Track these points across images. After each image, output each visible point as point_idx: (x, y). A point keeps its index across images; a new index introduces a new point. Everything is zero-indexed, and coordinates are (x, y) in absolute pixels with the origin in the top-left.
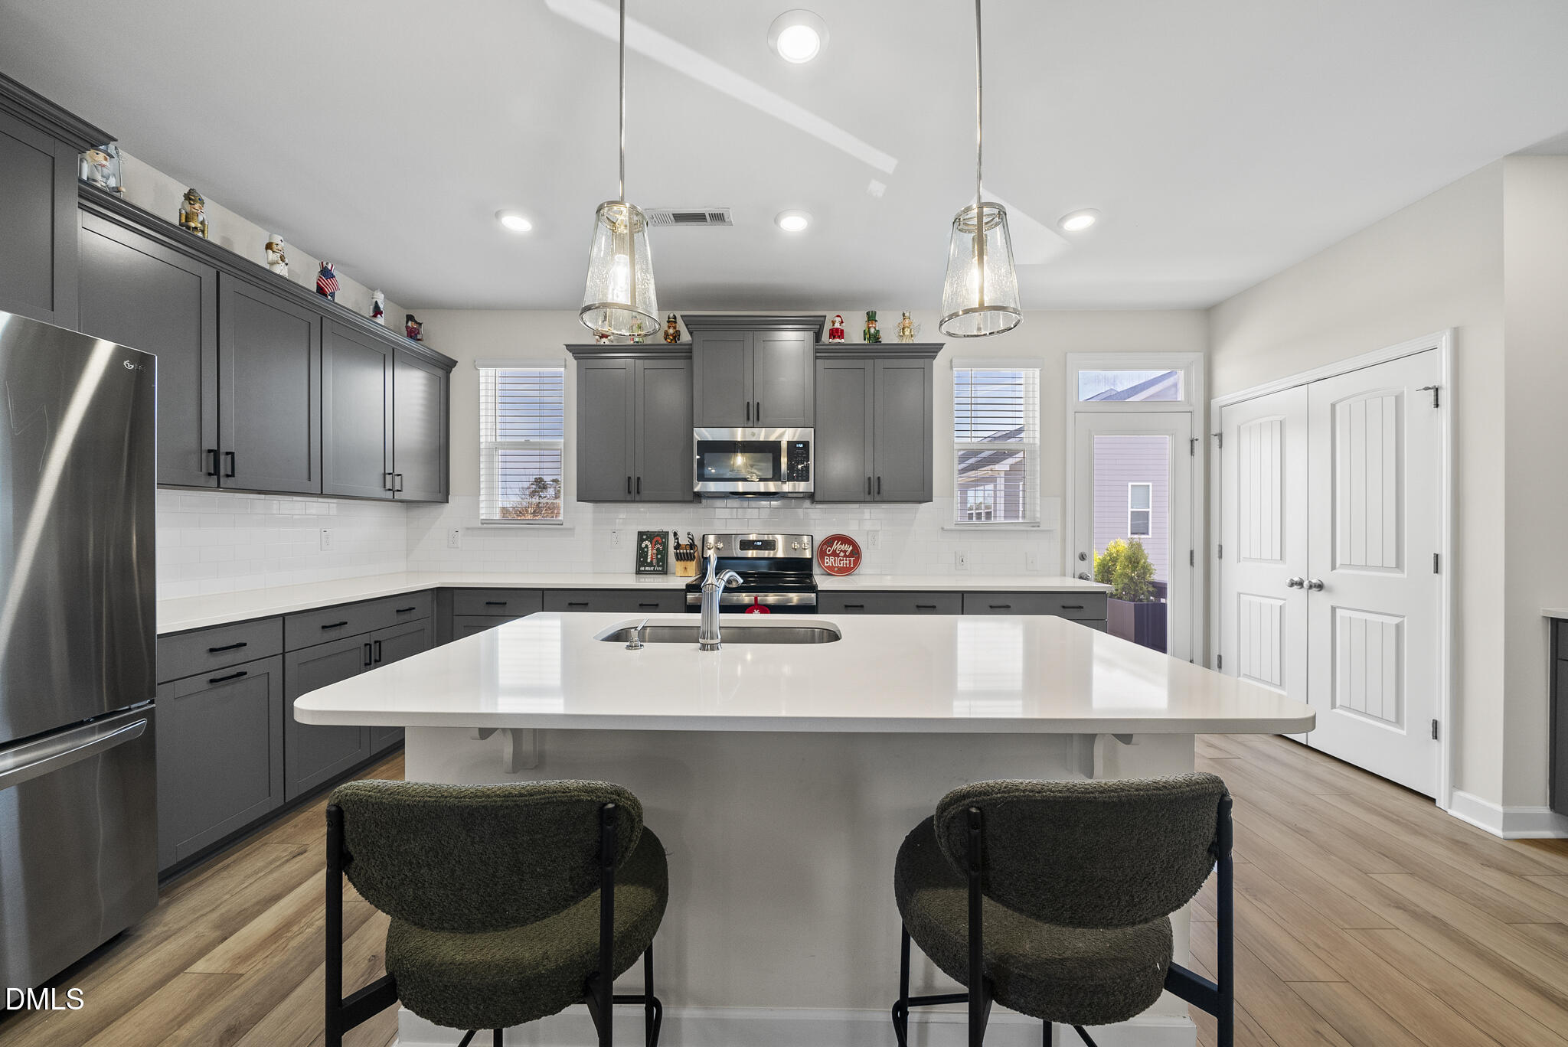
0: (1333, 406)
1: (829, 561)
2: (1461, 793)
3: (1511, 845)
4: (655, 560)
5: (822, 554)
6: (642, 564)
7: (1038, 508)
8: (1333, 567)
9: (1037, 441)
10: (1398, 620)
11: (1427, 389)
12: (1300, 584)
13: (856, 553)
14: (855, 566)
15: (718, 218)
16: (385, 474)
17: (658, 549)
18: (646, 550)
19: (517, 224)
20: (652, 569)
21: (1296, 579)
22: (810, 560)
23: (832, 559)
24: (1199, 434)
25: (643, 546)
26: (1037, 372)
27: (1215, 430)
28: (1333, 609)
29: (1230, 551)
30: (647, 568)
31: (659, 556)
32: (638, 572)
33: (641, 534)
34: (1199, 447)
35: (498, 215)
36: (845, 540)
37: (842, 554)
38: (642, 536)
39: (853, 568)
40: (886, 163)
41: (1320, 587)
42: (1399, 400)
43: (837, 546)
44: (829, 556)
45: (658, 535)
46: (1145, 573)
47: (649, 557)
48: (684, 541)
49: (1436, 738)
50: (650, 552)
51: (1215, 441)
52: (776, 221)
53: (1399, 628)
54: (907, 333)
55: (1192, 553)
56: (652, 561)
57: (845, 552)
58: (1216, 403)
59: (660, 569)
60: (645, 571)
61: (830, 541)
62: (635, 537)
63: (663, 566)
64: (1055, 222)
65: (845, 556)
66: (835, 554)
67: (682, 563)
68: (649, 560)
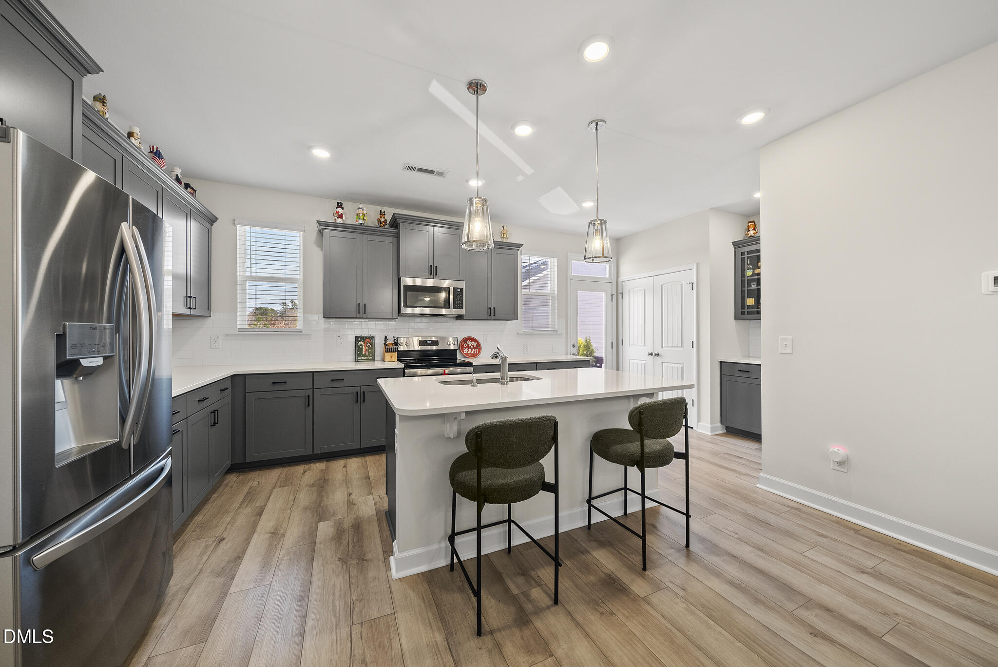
0: (662, 286)
1: (466, 351)
2: (700, 423)
3: (713, 437)
4: (367, 353)
5: (463, 347)
6: (358, 355)
7: (557, 323)
8: (662, 348)
9: (556, 292)
10: (682, 365)
11: (690, 283)
12: (652, 354)
13: (478, 346)
14: (479, 353)
15: (440, 174)
16: (187, 297)
17: (369, 346)
18: (361, 347)
19: (321, 153)
20: (366, 358)
21: (650, 352)
22: (456, 350)
23: (467, 349)
24: (614, 293)
25: (359, 344)
26: (556, 260)
27: (620, 291)
28: (662, 363)
29: (626, 342)
30: (362, 358)
31: (370, 351)
32: (357, 360)
33: (357, 337)
34: (614, 297)
35: (310, 148)
36: (473, 340)
37: (472, 347)
38: (358, 339)
39: (478, 354)
40: (529, 171)
41: (658, 355)
42: (682, 286)
43: (469, 343)
44: (466, 348)
45: (368, 338)
46: (592, 353)
47: (363, 351)
48: (390, 341)
49: (693, 406)
50: (363, 348)
51: (620, 296)
52: (467, 181)
53: (682, 368)
54: (505, 236)
55: (612, 343)
56: (365, 354)
57: (473, 346)
58: (621, 279)
59: (371, 358)
60: (361, 359)
61: (465, 340)
62: (353, 339)
63: (372, 356)
64: (579, 202)
65: (474, 348)
66: (468, 347)
67: (389, 353)
68: (363, 353)
